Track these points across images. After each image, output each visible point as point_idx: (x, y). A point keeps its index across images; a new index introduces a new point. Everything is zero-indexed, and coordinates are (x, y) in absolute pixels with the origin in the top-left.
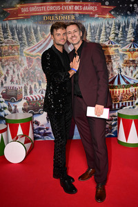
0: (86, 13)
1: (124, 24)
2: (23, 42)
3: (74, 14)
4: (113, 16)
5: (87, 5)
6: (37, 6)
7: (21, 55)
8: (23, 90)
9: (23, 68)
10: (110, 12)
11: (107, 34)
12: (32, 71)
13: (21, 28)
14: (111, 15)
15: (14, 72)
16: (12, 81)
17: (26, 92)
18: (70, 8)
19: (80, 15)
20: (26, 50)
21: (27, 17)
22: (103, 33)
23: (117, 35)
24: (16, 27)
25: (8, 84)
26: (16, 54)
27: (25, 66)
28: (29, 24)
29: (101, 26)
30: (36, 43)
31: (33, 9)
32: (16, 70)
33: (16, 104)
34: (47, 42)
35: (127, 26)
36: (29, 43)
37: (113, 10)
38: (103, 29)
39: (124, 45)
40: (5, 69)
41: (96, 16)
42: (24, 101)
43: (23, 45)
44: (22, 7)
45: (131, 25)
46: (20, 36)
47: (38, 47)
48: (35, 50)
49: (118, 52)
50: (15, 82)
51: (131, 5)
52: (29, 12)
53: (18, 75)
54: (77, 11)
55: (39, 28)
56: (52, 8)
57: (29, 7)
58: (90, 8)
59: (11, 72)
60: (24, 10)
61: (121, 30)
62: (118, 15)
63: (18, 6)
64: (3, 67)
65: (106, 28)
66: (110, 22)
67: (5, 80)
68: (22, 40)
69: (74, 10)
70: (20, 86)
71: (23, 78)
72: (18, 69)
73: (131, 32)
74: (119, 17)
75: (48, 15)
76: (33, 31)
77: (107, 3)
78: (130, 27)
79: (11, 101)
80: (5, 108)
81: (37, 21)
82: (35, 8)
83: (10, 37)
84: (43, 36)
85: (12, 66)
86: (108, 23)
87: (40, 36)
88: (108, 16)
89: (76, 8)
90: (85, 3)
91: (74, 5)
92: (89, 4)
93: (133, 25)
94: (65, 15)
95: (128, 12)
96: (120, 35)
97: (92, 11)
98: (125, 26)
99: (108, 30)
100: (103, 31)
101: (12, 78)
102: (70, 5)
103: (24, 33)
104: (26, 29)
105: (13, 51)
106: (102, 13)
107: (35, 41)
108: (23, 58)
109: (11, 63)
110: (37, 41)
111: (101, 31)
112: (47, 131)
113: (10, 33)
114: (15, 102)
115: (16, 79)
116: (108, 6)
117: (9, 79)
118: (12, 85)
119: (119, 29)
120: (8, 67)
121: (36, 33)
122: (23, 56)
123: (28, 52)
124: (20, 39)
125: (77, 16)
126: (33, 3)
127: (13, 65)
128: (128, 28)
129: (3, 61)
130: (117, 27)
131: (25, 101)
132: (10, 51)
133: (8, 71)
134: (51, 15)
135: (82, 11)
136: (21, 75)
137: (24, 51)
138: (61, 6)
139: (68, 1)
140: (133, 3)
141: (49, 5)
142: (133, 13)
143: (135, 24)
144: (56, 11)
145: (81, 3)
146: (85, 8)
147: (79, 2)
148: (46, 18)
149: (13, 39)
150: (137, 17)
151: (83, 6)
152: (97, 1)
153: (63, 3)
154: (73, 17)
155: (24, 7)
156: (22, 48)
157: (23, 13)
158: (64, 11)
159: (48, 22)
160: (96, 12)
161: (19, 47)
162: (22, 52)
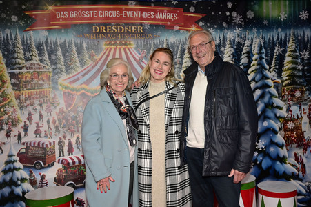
0: (161, 23)
1: (218, 41)
2: (59, 66)
3: (141, 25)
5: (162, 11)
6: (82, 10)
7: (55, 88)
8: (57, 147)
9: (57, 111)
10: (197, 23)
12: (72, 114)
13: (56, 44)
14: (198, 27)
15: (41, 117)
16: (37, 132)
17: (61, 150)
18: (136, 14)
19: (150, 25)
20: (63, 79)
21: (66, 27)
22: (187, 54)
24: (47, 42)
25: (30, 138)
26: (46, 86)
27: (60, 106)
28: (70, 38)
29: (184, 43)
30: (80, 69)
31: (75, 14)
32: (44, 113)
33: (43, 172)
34: (98, 66)
35: (223, 43)
36: (68, 68)
37: (201, 20)
40: (26, 113)
41: (177, 28)
42: (58, 166)
43: (57, 71)
44: (57, 10)
45: (228, 43)
46: (53, 57)
47: (83, 76)
48: (78, 79)
50: (43, 134)
51: (228, 14)
52: (69, 18)
53: (48, 122)
54: (147, 19)
55: (85, 45)
56: (106, 14)
57: (68, 11)
58: (167, 15)
59: (36, 117)
60: (60, 15)
62: (210, 27)
63: (51, 8)
64: (21, 108)
67: (26, 130)
68: (55, 64)
69: (142, 19)
70: (51, 141)
71: (57, 128)
72: (49, 112)
73: (230, 53)
74: (211, 31)
75: (100, 25)
76: (74, 49)
77: (192, 9)
78: (227, 46)
79: (35, 167)
80: (23, 180)
81: (83, 33)
82: (80, 13)
83: (36, 59)
84: (92, 57)
85: (38, 107)
87: (86, 57)
88: (193, 28)
89: (146, 15)
90: (158, 8)
91: (142, 10)
92: (166, 9)
93: (233, 43)
94: (128, 25)
95: (224, 24)
97: (170, 20)
98: (220, 44)
101: (38, 127)
102: (135, 10)
103: (60, 53)
104: (63, 46)
105: (41, 82)
106: (186, 23)
107: (78, 65)
108: (57, 93)
109: (36, 102)
110: (82, 65)
111: (183, 50)
113: (36, 52)
114: (42, 168)
115: (44, 129)
116: (194, 13)
117: (32, 129)
118: (38, 139)
120: (30, 108)
121: (79, 51)
122: (57, 89)
123: (66, 83)
124: (53, 62)
125: (147, 27)
126: (76, 4)
127: (41, 105)
128: (224, 46)
129: (23, 98)
131: (60, 166)
132: (34, 82)
133: (30, 114)
134: (105, 25)
135: (154, 19)
136: (54, 122)
137: (60, 81)
138: (121, 10)
139: (132, 5)
140: (231, 10)
141: (102, 9)
142: (231, 24)
143: (234, 41)
144: (112, 18)
145: (152, 7)
146: (159, 16)
147: (150, 5)
148: (96, 29)
149: (41, 61)
150: (238, 31)
151: (155, 12)
152: (176, 6)
153: (124, 7)
154: (140, 29)
155: (60, 11)
156: (56, 77)
157: (58, 20)
158: (127, 18)
159: (100, 35)
160: (175, 23)
161: (51, 74)
162: (56, 83)
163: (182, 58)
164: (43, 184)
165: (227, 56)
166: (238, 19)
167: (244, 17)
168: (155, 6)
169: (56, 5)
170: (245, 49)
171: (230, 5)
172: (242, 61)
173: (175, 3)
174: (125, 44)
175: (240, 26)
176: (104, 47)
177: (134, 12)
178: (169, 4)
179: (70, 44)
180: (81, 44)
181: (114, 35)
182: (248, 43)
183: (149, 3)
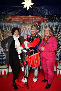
0: (37, 21)
4: (48, 22)
5: (38, 18)
6: (18, 17)
13: (12, 26)
14: (47, 21)
18: (31, 18)
21: (14, 22)
24: (10, 25)
28: (15, 24)
29: (43, 26)
31: (16, 19)
37: (47, 20)
45: (54, 25)
46: (11, 29)
52: (15, 20)
56: (24, 18)
60: (13, 19)
63: (11, 17)
65: (45, 26)
66: (46, 24)
74: (50, 22)
77: (45, 17)
81: (18, 23)
82: (17, 18)
83: (7, 29)
88: (45, 22)
89: (33, 19)
90: (36, 17)
91: (33, 17)
92: (38, 17)
94: (29, 21)
95: (53, 21)
97: (39, 20)
100: (44, 27)
113: (7, 28)
125: (33, 22)
126: (16, 16)
128: (53, 26)
130: (49, 26)
132: (7, 35)
134: (23, 21)
135: (35, 20)
138: (27, 18)
139: (30, 16)
140: (55, 17)
141: (23, 17)
142: (55, 21)
143: (56, 25)
145: (35, 17)
146: (37, 19)
148: (21, 22)
149: (8, 30)
150: (57, 22)
151: (36, 18)
152: (41, 16)
154: (32, 22)
155: (13, 18)
158: (29, 19)
159: (22, 24)
163: (42, 29)
165: (54, 29)
166: (57, 19)
167: (59, 19)
170: (59, 27)
171: (55, 16)
172: (58, 30)
173: (41, 15)
174: (28, 26)
175: (58, 21)
176: (23, 27)
178: (39, 16)
179: (15, 26)
181: (25, 24)
182: (60, 25)
183: (34, 16)
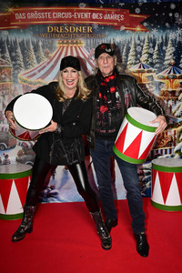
0: (108, 24)
1: (161, 41)
2: (18, 62)
3: (91, 25)
4: (146, 30)
5: (110, 13)
6: (38, 11)
7: (15, 82)
10: (142, 23)
11: (138, 54)
13: (15, 42)
14: (143, 27)
15: (4, 106)
16: (1, 119)
18: (86, 15)
19: (99, 26)
20: (22, 74)
21: (24, 27)
22: (132, 52)
23: (151, 55)
24: (8, 41)
26: (8, 80)
28: (28, 37)
29: (129, 43)
30: (36, 65)
31: (32, 16)
32: (6, 103)
33: (6, 153)
34: (52, 63)
35: (165, 43)
36: (27, 65)
37: (145, 21)
38: (132, 46)
39: (160, 70)
41: (123, 28)
42: (18, 148)
43: (17, 67)
44: (16, 12)
45: (170, 42)
46: (14, 54)
47: (39, 71)
48: (35, 74)
49: (153, 79)
51: (171, 15)
52: (27, 19)
54: (96, 20)
55: (40, 44)
56: (59, 15)
57: (26, 12)
58: (114, 16)
60: (19, 16)
61: (156, 48)
62: (153, 27)
63: (10, 10)
65: (136, 45)
66: (142, 38)
68: (15, 60)
69: (92, 20)
73: (171, 52)
74: (155, 31)
75: (53, 25)
76: (32, 47)
77: (138, 10)
78: (169, 45)
82: (36, 14)
84: (47, 54)
85: (1, 98)
86: (139, 39)
87: (42, 54)
88: (138, 29)
89: (95, 16)
90: (106, 10)
91: (92, 12)
92: (113, 11)
93: (174, 43)
94: (78, 25)
95: (167, 25)
96: (155, 56)
97: (117, 21)
98: (162, 43)
99: (139, 49)
100: (132, 49)
101: (1, 115)
102: (85, 11)
103: (19, 50)
104: (22, 44)
105: (3, 76)
106: (131, 24)
107: (35, 61)
108: (17, 86)
110: (39, 62)
111: (128, 49)
112: (52, 191)
114: (5, 149)
116: (139, 14)
119: (154, 47)
121: (36, 49)
122: (17, 83)
123: (24, 78)
124: (13, 59)
125: (96, 27)
126: (33, 6)
127: (3, 96)
128: (166, 46)
130: (151, 45)
131: (21, 148)
134: (59, 25)
135: (103, 20)
137: (19, 75)
138: (73, 12)
139: (83, 6)
140: (173, 12)
141: (56, 11)
142: (173, 25)
143: (176, 40)
144: (65, 19)
145: (101, 9)
146: (107, 17)
147: (99, 7)
148: (50, 29)
149: (3, 57)
150: (179, 31)
151: (104, 13)
152: (123, 7)
153: (75, 9)
154: (89, 29)
155: (19, 12)
156: (16, 72)
157: (17, 21)
158: (78, 19)
159: (54, 34)
160: (122, 23)
161: (12, 70)
162: (16, 77)
163: (127, 56)
164: (6, 163)
165: (167, 54)
166: (180, 20)
168: (104, 7)
169: (15, 8)
171: (173, 6)
173: (122, 4)
174: (77, 43)
176: (58, 45)
177: (84, 13)
178: (117, 6)
179: (28, 43)
180: (37, 43)
181: (66, 35)
183: (98, 5)
